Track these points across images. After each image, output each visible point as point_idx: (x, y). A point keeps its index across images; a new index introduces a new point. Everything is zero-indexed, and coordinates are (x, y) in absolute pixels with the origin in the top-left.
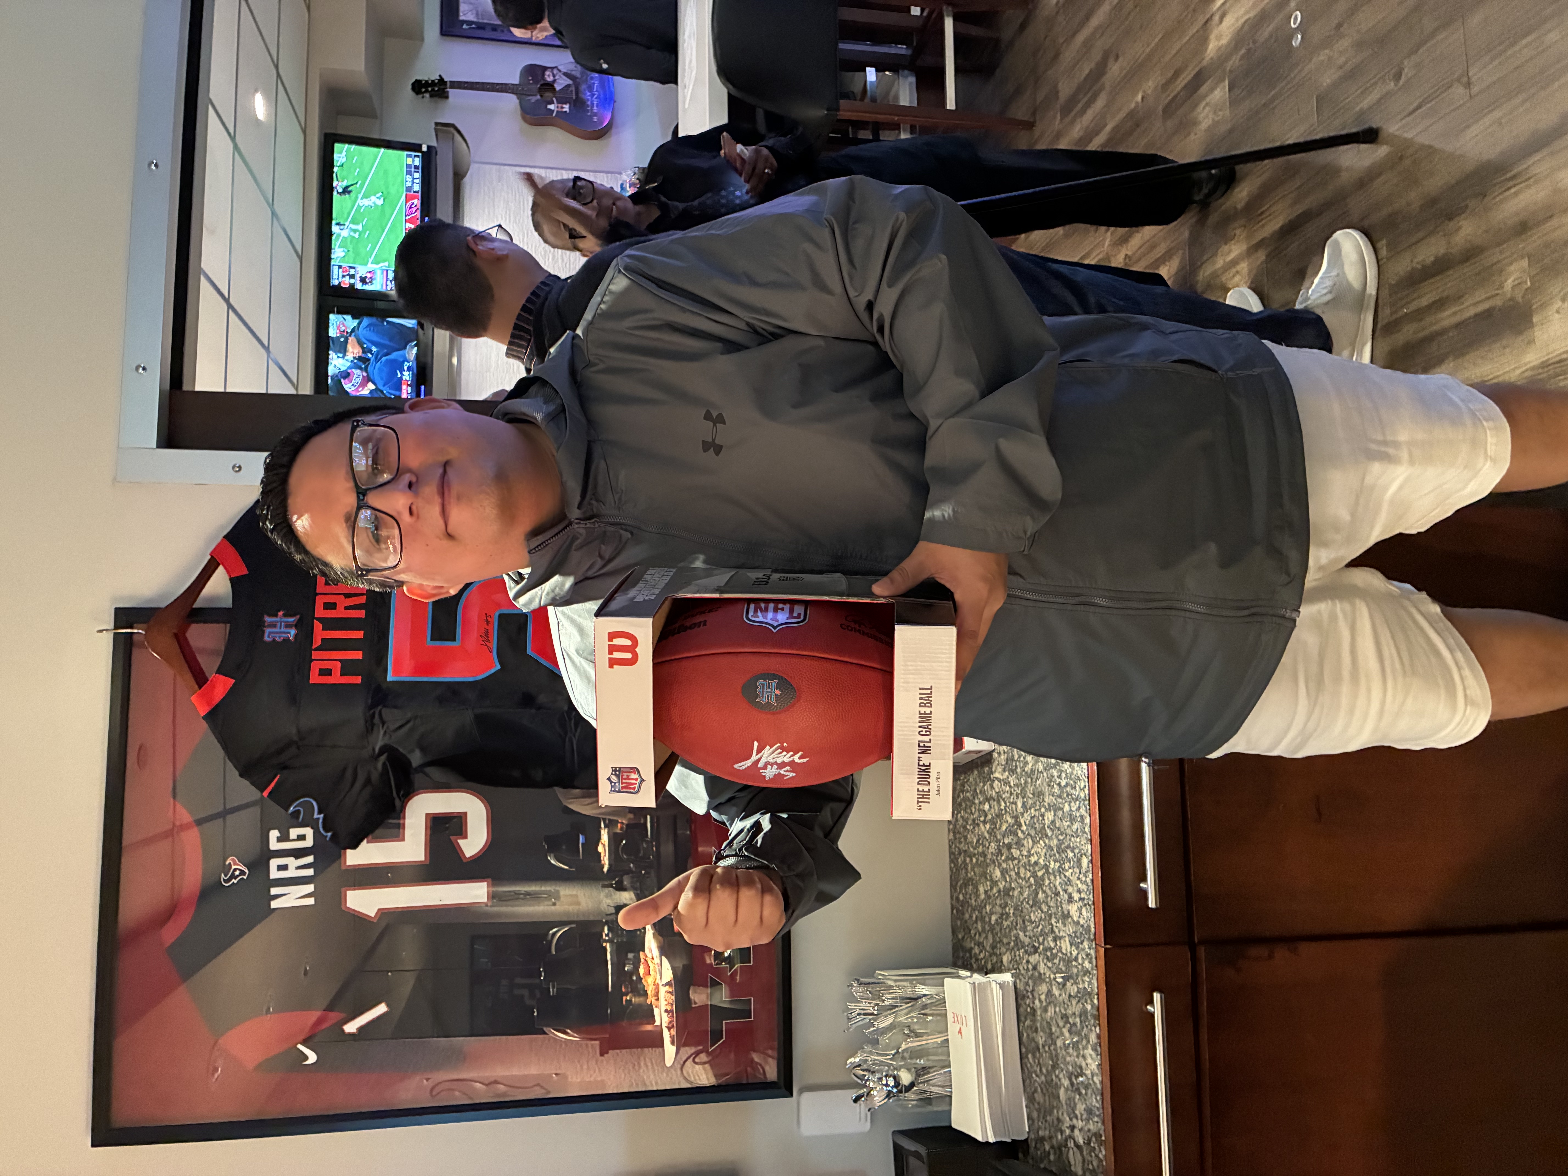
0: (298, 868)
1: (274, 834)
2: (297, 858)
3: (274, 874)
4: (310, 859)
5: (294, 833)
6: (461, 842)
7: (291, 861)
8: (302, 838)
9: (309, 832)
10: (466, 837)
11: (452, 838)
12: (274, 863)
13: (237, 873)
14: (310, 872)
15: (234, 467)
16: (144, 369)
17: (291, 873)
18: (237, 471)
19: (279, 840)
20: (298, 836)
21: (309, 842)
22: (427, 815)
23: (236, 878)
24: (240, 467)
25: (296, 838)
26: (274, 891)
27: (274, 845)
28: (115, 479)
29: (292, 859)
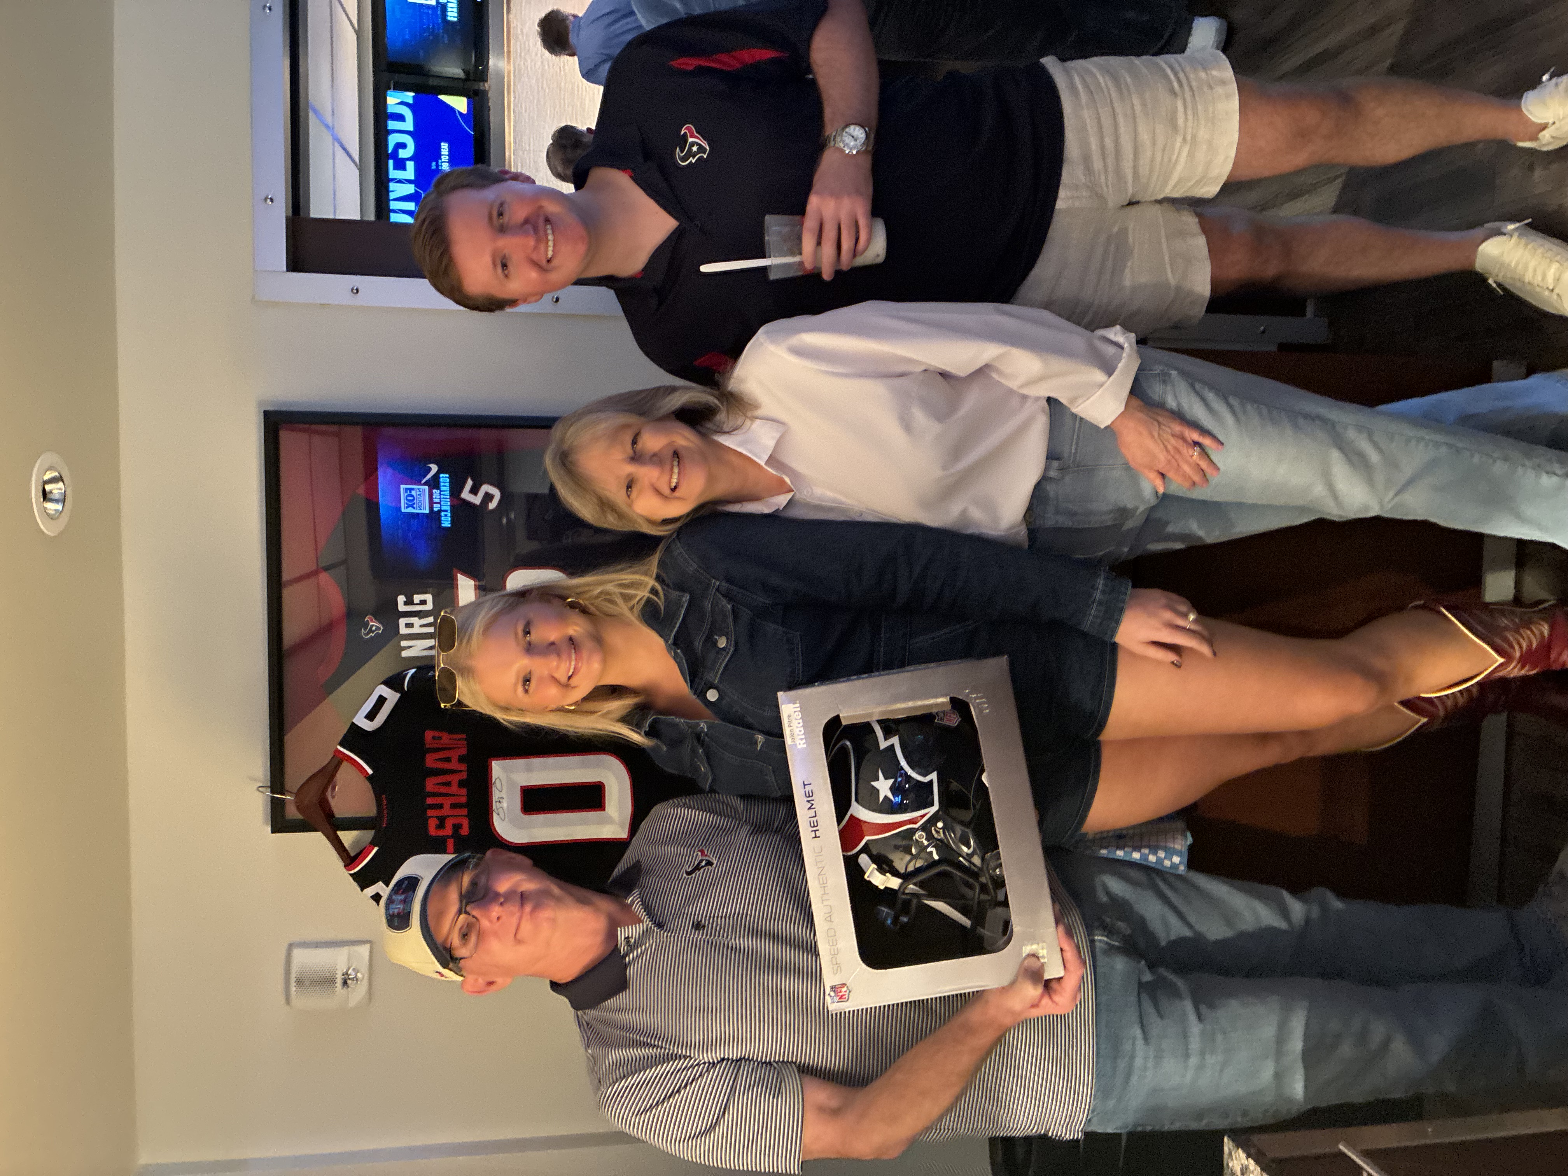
0: (422, 626)
1: (401, 599)
2: (420, 618)
3: (403, 630)
4: (431, 619)
5: (417, 598)
7: (415, 620)
8: (423, 602)
9: (429, 597)
12: (402, 621)
13: (374, 628)
14: (431, 630)
15: (352, 289)
16: (272, 200)
17: (416, 630)
18: (354, 293)
19: (406, 603)
20: (421, 601)
21: (429, 606)
23: (373, 632)
24: (357, 290)
25: (418, 602)
26: (404, 643)
27: (402, 608)
28: (253, 298)
29: (416, 619)
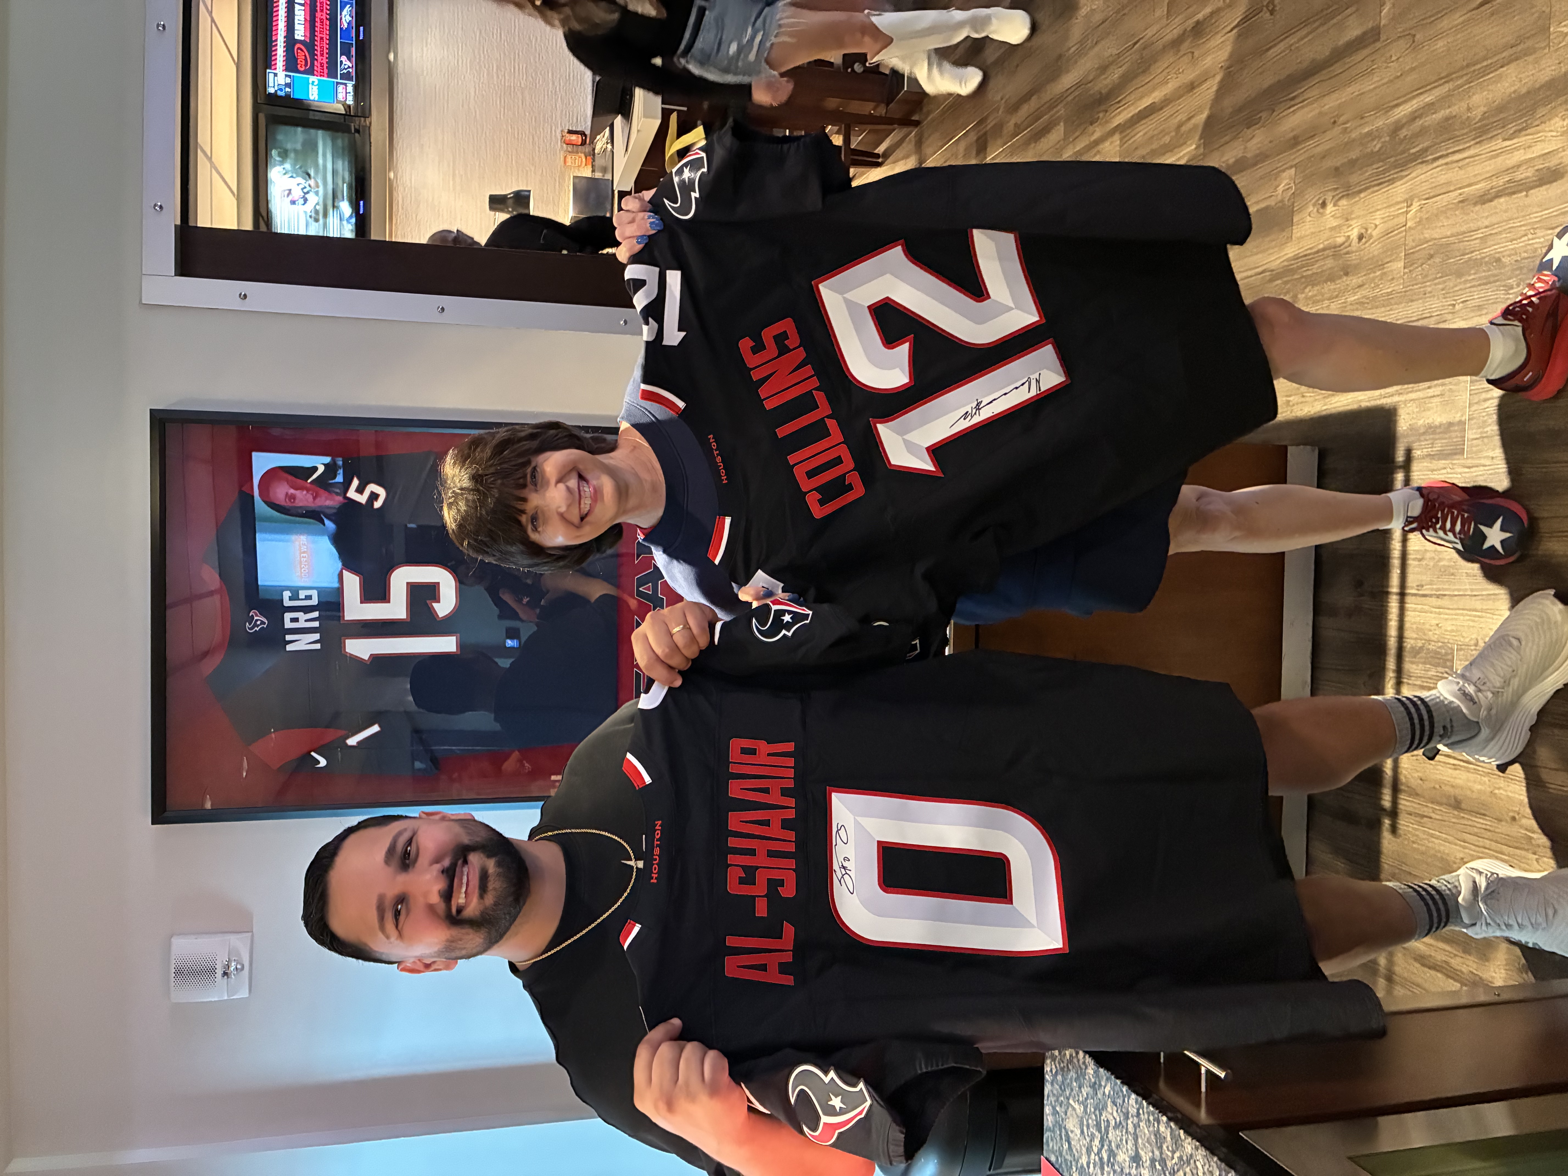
0: (306, 621)
1: (287, 594)
2: (305, 613)
3: (288, 625)
4: (316, 614)
5: (303, 593)
6: (435, 605)
7: (301, 615)
8: (309, 598)
9: (314, 593)
10: (439, 601)
11: (428, 602)
12: (288, 616)
13: (259, 623)
14: (316, 624)
15: (241, 294)
16: (161, 207)
17: (301, 624)
18: (242, 298)
19: (291, 599)
21: (314, 601)
22: (408, 583)
23: (258, 626)
24: (246, 295)
25: (304, 597)
26: (288, 637)
27: (287, 603)
28: (141, 300)
